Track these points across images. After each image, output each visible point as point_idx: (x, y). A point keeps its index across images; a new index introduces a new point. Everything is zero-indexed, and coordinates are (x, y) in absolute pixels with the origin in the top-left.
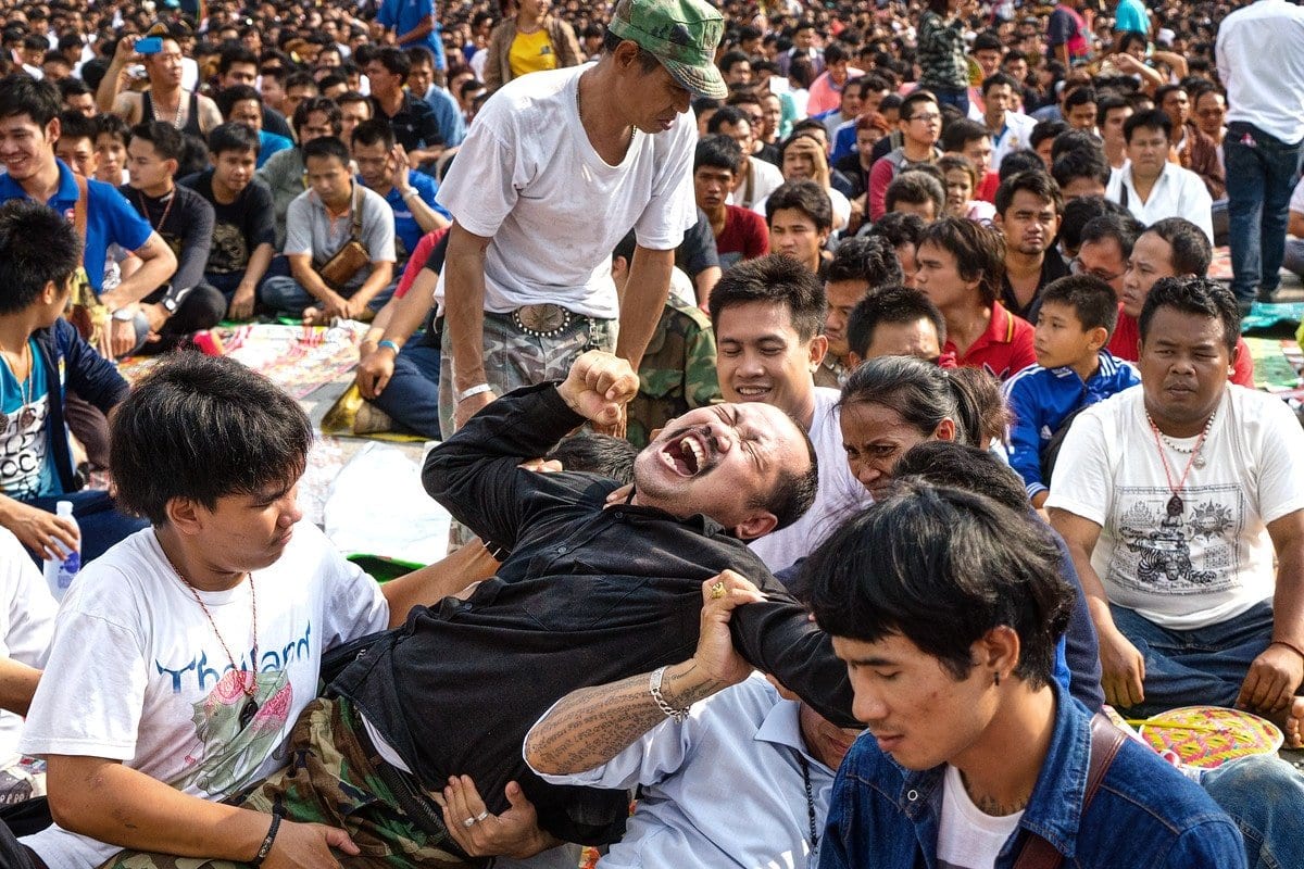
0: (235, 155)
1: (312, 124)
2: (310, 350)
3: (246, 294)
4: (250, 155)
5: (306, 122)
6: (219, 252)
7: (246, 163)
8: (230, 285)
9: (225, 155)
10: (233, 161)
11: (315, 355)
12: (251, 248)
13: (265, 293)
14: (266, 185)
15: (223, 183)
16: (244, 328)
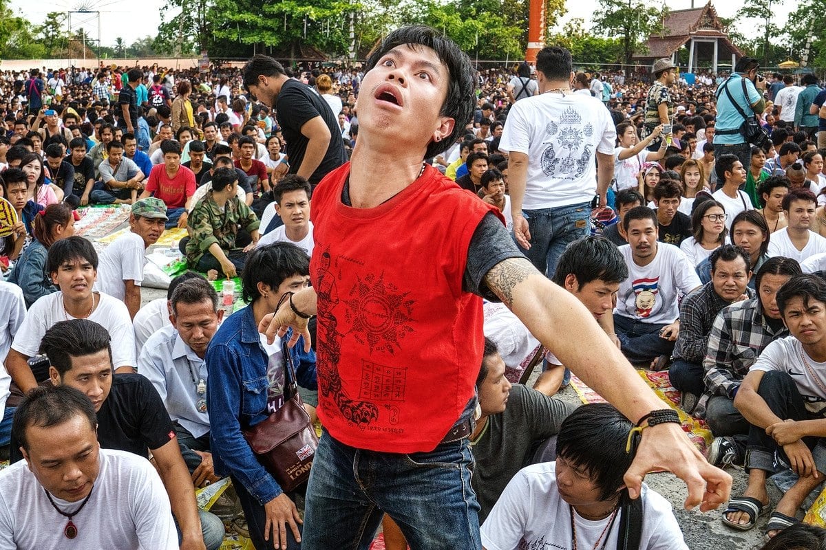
0: (78, 148)
1: (105, 133)
2: (110, 215)
3: (85, 197)
4: (84, 148)
5: (103, 132)
6: (76, 184)
7: (83, 151)
8: (80, 194)
9: (75, 149)
10: (78, 151)
11: (112, 217)
12: (87, 181)
13: (92, 196)
14: (91, 158)
15: (75, 158)
16: (86, 209)
